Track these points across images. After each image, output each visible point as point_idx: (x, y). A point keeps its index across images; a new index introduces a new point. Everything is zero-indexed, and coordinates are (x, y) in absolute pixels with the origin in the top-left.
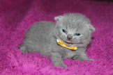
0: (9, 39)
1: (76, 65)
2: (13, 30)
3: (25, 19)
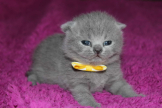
0: (12, 62)
1: (115, 104)
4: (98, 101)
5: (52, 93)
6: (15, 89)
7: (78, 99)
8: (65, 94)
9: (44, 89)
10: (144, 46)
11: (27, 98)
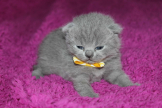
0: (19, 57)
1: (112, 93)
2: (26, 44)
3: (42, 28)
4: (97, 91)
5: (54, 85)
6: (19, 83)
7: (78, 89)
8: (66, 85)
9: (46, 82)
10: (140, 38)
11: (29, 91)
